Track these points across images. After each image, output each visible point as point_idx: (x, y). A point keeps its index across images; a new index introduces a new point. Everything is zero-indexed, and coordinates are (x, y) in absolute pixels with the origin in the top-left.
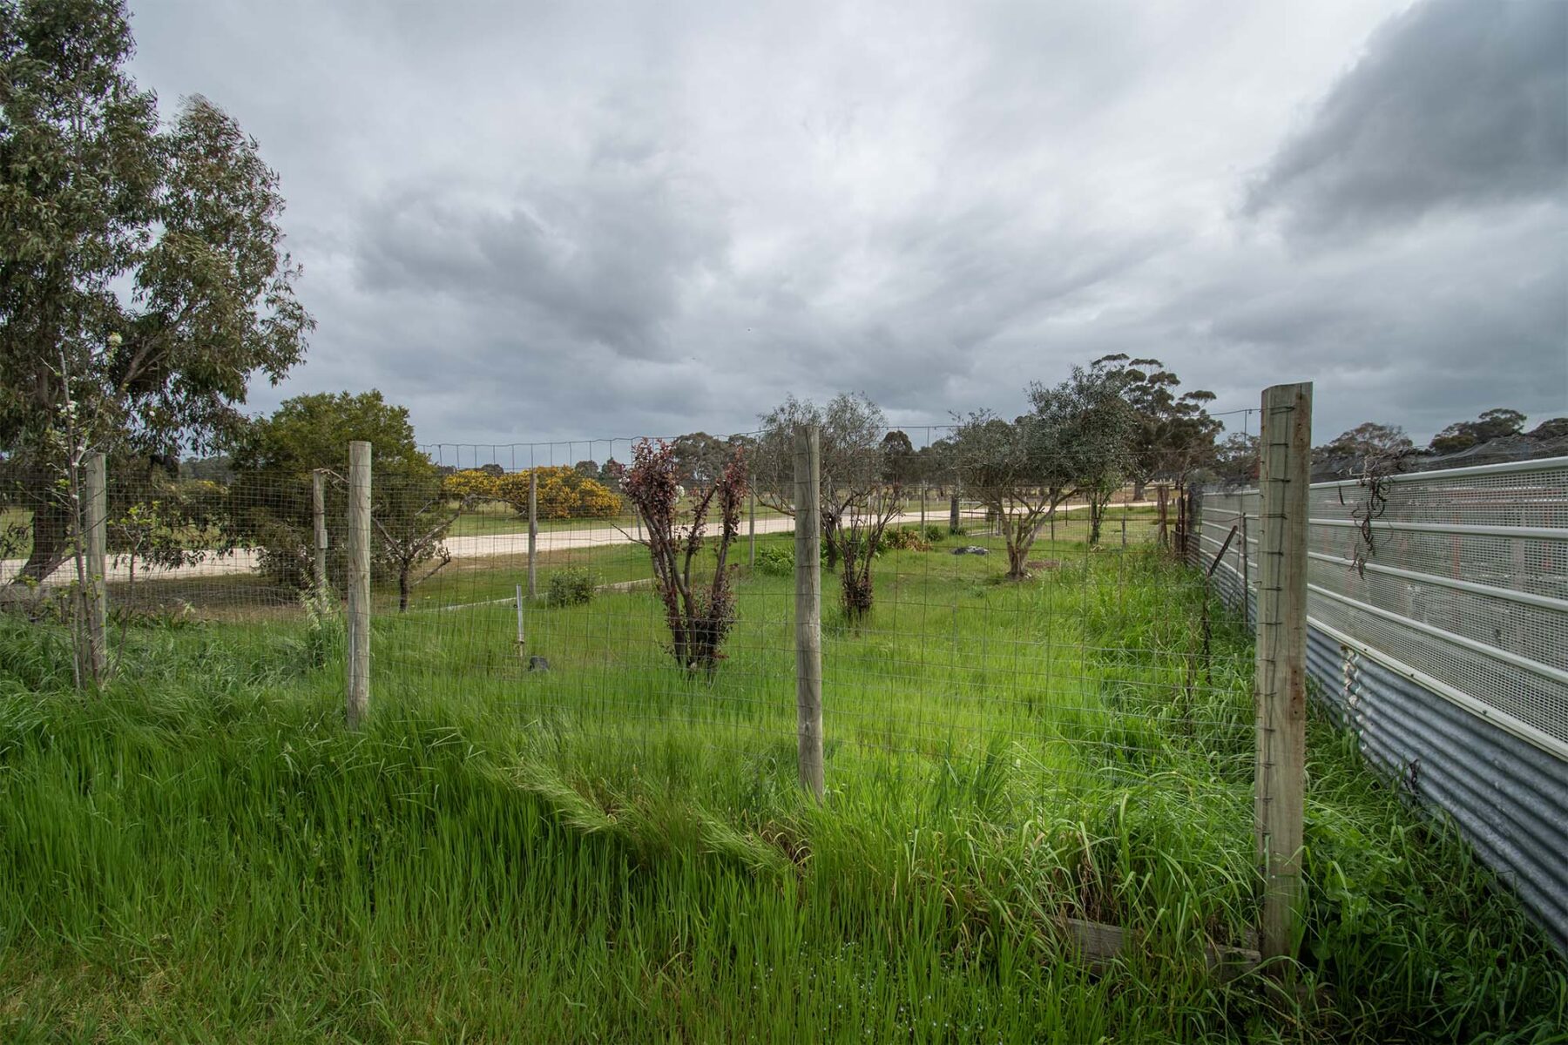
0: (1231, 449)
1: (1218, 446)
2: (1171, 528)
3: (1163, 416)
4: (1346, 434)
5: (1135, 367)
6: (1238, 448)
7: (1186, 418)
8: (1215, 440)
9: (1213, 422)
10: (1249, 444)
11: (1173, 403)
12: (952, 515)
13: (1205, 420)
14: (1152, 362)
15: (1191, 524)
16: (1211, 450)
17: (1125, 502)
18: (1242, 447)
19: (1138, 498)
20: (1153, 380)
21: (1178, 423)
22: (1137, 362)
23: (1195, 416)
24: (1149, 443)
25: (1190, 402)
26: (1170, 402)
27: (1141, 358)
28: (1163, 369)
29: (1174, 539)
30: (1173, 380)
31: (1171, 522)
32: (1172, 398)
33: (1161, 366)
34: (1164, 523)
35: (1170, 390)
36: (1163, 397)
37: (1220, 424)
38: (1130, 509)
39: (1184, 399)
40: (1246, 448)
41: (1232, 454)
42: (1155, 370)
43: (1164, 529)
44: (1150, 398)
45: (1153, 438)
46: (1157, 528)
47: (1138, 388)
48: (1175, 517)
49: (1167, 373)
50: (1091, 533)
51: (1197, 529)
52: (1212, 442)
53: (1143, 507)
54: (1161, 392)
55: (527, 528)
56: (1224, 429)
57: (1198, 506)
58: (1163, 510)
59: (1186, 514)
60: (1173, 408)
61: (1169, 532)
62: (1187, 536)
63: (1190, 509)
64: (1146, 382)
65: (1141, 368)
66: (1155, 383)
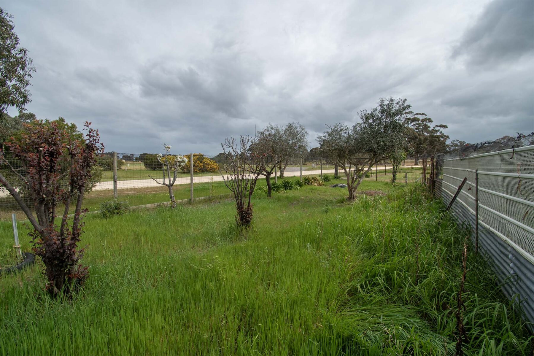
0: (452, 146)
1: (447, 145)
2: (428, 176)
3: (426, 134)
4: (497, 140)
5: (416, 116)
6: (454, 146)
7: (435, 135)
8: (446, 143)
9: (445, 136)
10: (459, 144)
11: (430, 129)
12: (335, 171)
13: (442, 136)
14: (423, 114)
15: (437, 175)
16: (444, 146)
17: (411, 166)
18: (456, 145)
19: (416, 164)
20: (423, 121)
21: (432, 137)
22: (417, 114)
23: (438, 134)
24: (421, 144)
25: (437, 128)
26: (429, 129)
27: (418, 113)
28: (426, 117)
29: (429, 181)
30: (430, 121)
31: (428, 173)
32: (429, 127)
33: (426, 116)
34: (424, 173)
35: (429, 124)
36: (426, 127)
37: (448, 137)
38: (412, 168)
39: (435, 128)
40: (458, 146)
41: (452, 148)
42: (423, 117)
43: (425, 176)
44: (422, 127)
45: (422, 142)
46: (421, 176)
47: (417, 124)
48: (430, 171)
49: (428, 118)
50: (392, 178)
51: (440, 177)
52: (445, 143)
53: (418, 168)
54: (426, 125)
55: (190, 176)
56: (449, 138)
57: (441, 167)
58: (424, 169)
59: (435, 170)
60: (430, 131)
61: (426, 178)
62: (435, 181)
63: (437, 168)
64: (420, 121)
65: (418, 117)
66: (423, 122)
